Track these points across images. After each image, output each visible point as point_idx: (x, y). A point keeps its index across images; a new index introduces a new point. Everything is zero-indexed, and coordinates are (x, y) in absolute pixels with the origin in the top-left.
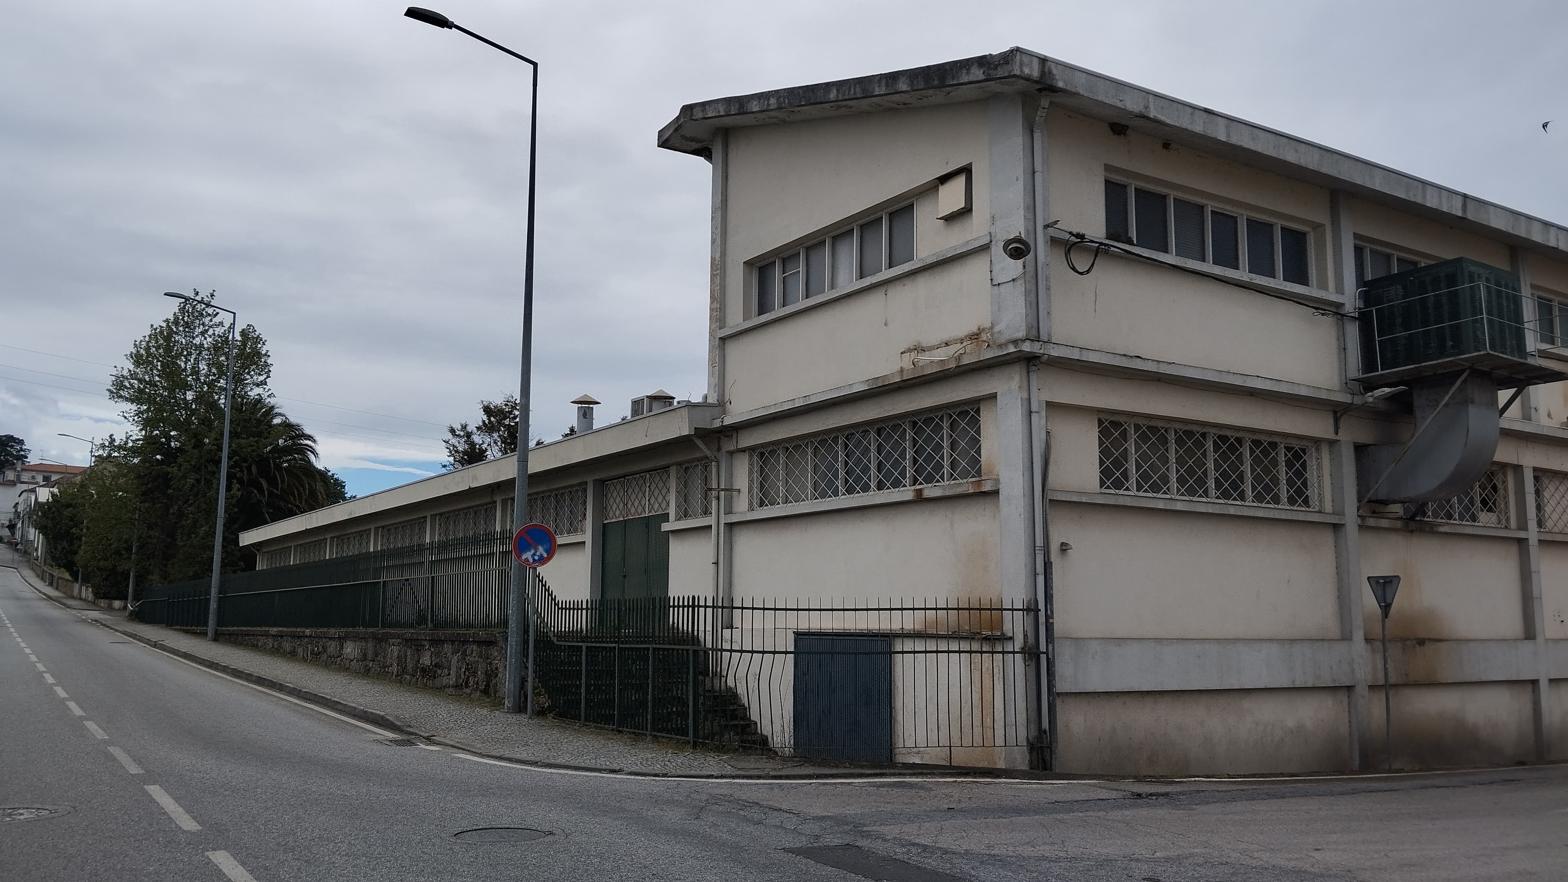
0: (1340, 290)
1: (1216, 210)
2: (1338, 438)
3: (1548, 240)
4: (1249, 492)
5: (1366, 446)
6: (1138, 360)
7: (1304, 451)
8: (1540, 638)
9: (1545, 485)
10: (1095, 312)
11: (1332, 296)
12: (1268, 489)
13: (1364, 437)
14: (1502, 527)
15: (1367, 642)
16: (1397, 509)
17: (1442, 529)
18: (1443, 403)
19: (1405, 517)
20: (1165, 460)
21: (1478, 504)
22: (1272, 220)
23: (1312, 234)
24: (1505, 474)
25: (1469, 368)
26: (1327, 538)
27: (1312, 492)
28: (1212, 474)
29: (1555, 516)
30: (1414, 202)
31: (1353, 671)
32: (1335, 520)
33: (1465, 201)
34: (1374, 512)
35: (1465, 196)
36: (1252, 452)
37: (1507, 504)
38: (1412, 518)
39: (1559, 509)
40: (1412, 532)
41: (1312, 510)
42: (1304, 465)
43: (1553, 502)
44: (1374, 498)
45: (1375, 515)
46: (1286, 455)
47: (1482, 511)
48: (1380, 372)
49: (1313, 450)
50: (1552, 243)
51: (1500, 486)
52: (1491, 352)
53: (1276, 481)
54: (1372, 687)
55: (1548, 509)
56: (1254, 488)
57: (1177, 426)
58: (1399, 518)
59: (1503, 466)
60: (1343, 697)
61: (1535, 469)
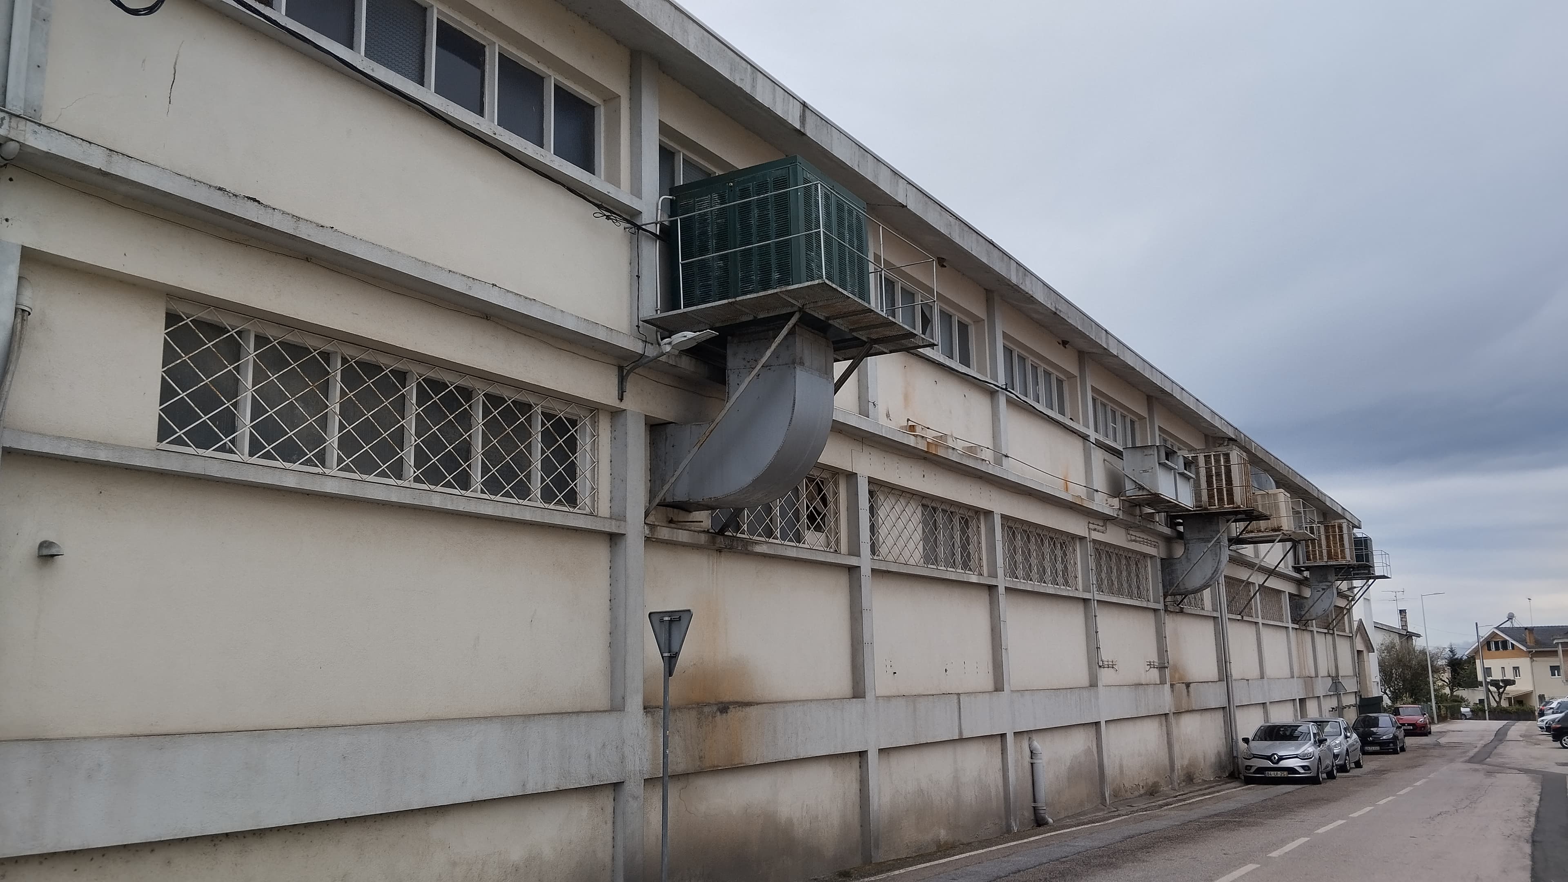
0: (636, 191)
1: (445, 20)
2: (622, 406)
3: (897, 194)
4: (477, 478)
5: (665, 424)
6: (250, 203)
7: (574, 423)
8: (870, 696)
9: (880, 503)
10: (170, 103)
11: (623, 195)
12: (508, 473)
13: (661, 411)
14: (832, 550)
15: (647, 713)
16: (703, 518)
17: (758, 549)
18: (764, 360)
19: (711, 531)
20: (317, 405)
21: (804, 519)
22: (541, 68)
23: (602, 109)
24: (836, 485)
25: (800, 310)
26: (600, 553)
27: (583, 486)
28: (412, 440)
29: (890, 542)
30: (740, 89)
31: (623, 759)
32: (612, 527)
33: (804, 111)
34: (671, 521)
35: (804, 105)
36: (486, 412)
37: (837, 521)
38: (721, 532)
39: (895, 533)
40: (720, 551)
41: (579, 511)
42: (572, 443)
43: (888, 524)
44: (669, 500)
45: (673, 525)
46: (543, 424)
47: (809, 528)
48: (683, 310)
49: (587, 421)
50: (901, 199)
51: (830, 498)
52: (827, 281)
53: (523, 462)
54: (649, 781)
55: (883, 531)
56: (485, 470)
57: (349, 351)
58: (704, 531)
59: (836, 473)
60: (606, 801)
61: (871, 481)
